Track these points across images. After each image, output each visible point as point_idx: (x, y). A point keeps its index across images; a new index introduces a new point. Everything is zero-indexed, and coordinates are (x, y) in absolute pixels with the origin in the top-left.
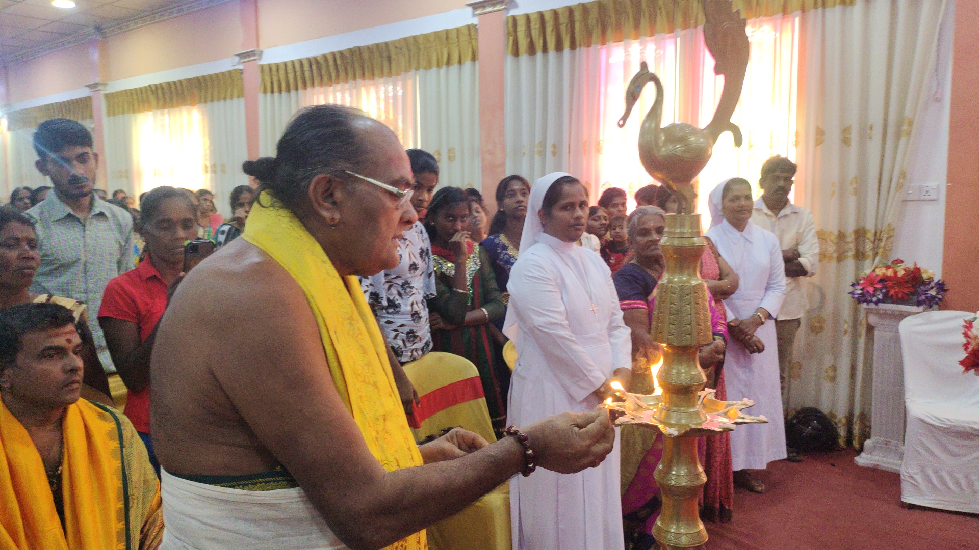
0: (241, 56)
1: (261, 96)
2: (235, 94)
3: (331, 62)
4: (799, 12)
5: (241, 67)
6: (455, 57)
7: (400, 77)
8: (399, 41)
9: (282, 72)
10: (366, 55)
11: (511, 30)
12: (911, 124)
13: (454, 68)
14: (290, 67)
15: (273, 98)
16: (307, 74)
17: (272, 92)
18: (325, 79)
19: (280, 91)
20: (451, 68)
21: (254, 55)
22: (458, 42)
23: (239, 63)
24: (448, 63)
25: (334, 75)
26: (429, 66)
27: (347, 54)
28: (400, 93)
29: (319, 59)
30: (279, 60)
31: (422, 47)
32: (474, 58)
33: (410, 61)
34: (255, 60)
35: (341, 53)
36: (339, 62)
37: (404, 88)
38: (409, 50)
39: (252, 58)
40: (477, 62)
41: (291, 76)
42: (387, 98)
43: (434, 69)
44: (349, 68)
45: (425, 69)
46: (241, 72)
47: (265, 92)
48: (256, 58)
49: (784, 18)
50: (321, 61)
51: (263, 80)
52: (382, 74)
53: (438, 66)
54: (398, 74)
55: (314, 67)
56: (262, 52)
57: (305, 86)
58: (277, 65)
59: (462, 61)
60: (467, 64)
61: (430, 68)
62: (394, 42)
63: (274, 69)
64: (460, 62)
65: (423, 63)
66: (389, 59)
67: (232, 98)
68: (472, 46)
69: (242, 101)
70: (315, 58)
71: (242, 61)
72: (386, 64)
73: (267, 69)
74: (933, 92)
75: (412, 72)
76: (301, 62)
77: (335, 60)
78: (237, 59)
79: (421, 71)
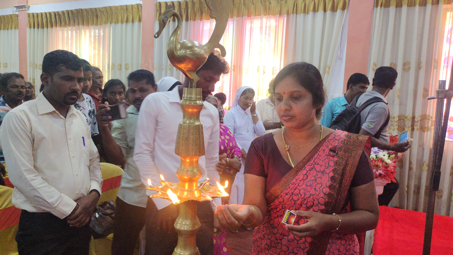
0: (17, 7)
1: (28, 29)
2: (13, 27)
3: (66, 15)
4: (286, 15)
5: (17, 13)
6: (130, 19)
7: (102, 26)
8: (102, 8)
9: (40, 18)
10: (85, 14)
11: (158, 8)
12: (329, 68)
13: (130, 24)
14: (44, 16)
15: (34, 31)
16: (53, 20)
17: (34, 27)
18: (63, 23)
19: (38, 27)
20: (128, 24)
21: (25, 8)
22: (132, 12)
23: (16, 11)
24: (127, 21)
25: (67, 22)
26: (117, 22)
27: (75, 12)
28: (102, 34)
29: (60, 13)
30: (39, 11)
31: (114, 12)
32: (140, 20)
33: (107, 19)
34: (26, 10)
35: (72, 11)
36: (70, 15)
37: (104, 32)
38: (107, 13)
39: (24, 9)
40: (141, 22)
41: (45, 20)
42: (95, 37)
43: (120, 24)
44: (76, 19)
45: (115, 23)
46: (17, 16)
47: (30, 27)
48: (26, 9)
49: (280, 17)
50: (61, 14)
51: (29, 21)
52: (93, 24)
53: (122, 22)
54: (101, 25)
55: (57, 17)
56: (29, 7)
57: (52, 26)
58: (37, 14)
59: (134, 22)
60: (136, 23)
61: (118, 23)
62: (99, 8)
63: (35, 16)
64: (133, 22)
65: (114, 20)
66: (97, 16)
67: (11, 29)
68: (139, 15)
69: (17, 31)
70: (58, 12)
71: (18, 10)
72: (95, 19)
73: (31, 16)
74: (339, 55)
75: (109, 24)
76: (50, 14)
77: (68, 14)
78: (15, 9)
79: (113, 24)
